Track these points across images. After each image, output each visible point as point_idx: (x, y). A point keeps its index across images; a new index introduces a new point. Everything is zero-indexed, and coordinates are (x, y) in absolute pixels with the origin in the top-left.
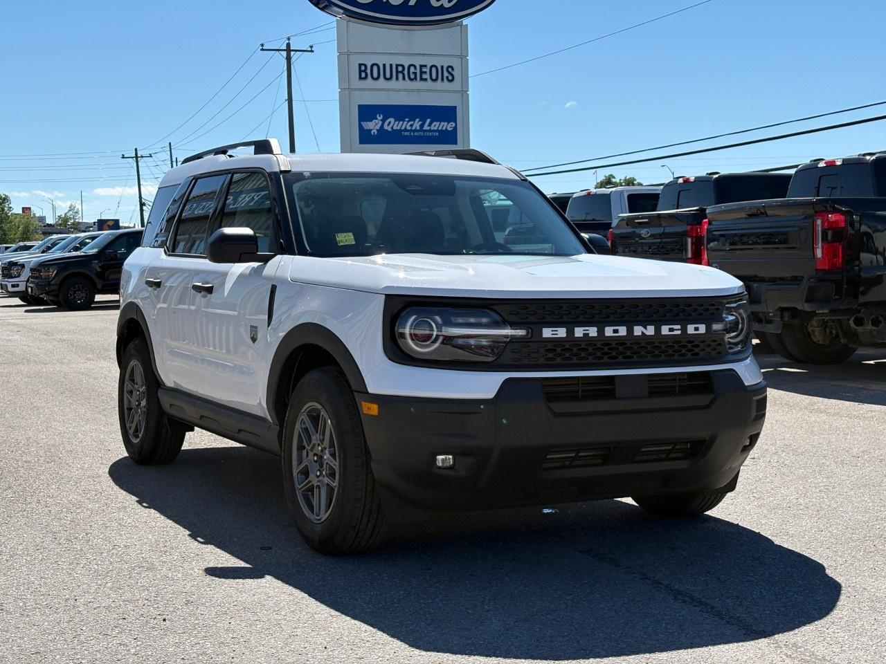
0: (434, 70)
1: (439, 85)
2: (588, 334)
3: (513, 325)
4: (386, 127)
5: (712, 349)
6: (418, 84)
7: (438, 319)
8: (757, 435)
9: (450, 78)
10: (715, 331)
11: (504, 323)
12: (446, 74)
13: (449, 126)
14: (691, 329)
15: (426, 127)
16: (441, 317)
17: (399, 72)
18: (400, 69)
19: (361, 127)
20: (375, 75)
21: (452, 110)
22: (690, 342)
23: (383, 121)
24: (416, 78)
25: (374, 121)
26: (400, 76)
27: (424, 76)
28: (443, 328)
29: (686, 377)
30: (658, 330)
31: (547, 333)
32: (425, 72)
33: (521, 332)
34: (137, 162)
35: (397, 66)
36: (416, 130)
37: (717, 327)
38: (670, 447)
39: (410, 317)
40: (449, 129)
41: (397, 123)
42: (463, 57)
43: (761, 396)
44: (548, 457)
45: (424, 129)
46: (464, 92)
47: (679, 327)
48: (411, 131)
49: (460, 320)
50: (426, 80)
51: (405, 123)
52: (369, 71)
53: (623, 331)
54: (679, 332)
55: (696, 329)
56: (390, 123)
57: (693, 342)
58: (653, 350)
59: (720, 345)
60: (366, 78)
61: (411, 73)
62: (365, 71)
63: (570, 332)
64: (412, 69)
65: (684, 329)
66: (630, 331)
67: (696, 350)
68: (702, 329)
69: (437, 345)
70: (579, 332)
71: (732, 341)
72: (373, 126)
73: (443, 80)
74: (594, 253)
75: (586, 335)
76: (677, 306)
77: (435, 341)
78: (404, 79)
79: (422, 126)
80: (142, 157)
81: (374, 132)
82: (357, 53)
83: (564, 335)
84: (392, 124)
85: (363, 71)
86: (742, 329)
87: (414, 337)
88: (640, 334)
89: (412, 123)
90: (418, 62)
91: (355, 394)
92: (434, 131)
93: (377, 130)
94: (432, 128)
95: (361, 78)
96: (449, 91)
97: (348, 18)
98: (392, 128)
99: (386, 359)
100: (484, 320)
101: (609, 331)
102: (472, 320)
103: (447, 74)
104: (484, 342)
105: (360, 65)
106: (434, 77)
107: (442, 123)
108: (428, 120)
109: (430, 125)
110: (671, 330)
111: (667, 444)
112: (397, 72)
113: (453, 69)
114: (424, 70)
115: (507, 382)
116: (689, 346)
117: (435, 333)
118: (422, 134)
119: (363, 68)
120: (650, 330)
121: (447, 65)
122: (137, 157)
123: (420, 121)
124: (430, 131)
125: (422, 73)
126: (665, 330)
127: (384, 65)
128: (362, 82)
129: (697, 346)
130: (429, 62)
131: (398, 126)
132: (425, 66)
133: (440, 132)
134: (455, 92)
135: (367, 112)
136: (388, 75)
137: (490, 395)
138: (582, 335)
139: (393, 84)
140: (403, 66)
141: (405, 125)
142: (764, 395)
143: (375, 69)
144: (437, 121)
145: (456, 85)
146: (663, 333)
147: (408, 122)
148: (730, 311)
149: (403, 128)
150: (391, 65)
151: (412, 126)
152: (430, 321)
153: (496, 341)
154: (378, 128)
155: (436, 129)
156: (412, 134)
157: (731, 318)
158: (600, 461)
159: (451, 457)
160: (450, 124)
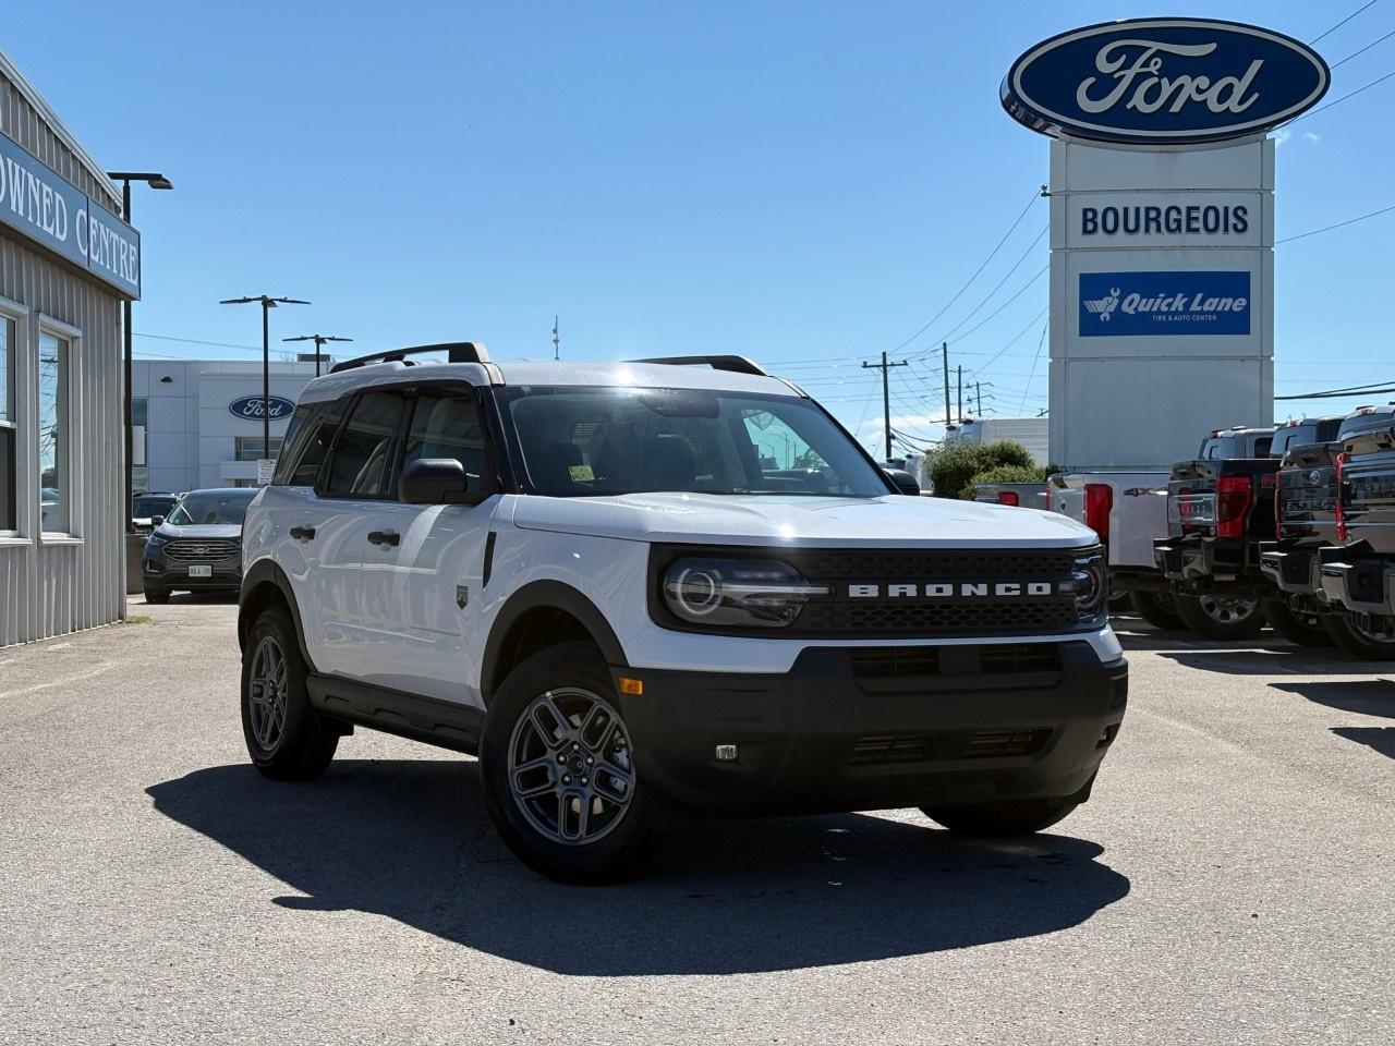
0: (1211, 215)
1: (1219, 238)
2: (905, 593)
3: (813, 581)
4: (1125, 308)
5: (1057, 614)
6: (1184, 238)
7: (716, 573)
8: (1117, 726)
9: (1240, 226)
10: (1063, 592)
11: (802, 580)
12: (1232, 220)
13: (1238, 305)
14: (1032, 589)
15: (1195, 307)
16: (720, 571)
17: (1152, 219)
18: (1153, 214)
19: (1083, 309)
20: (1110, 226)
21: (1244, 278)
22: (1031, 605)
23: (1121, 299)
24: (1179, 228)
25: (1106, 299)
26: (1153, 226)
27: (1194, 225)
28: (724, 585)
29: (1026, 650)
30: (992, 590)
31: (855, 591)
32: (1197, 219)
33: (823, 590)
34: (885, 372)
35: (1148, 210)
36: (1177, 312)
37: (1065, 587)
38: (1006, 741)
39: (681, 572)
40: (1235, 309)
41: (1144, 301)
42: (1265, 192)
43: (1120, 677)
44: (856, 749)
45: (1191, 309)
46: (1264, 249)
47: (1017, 586)
48: (1168, 313)
49: (745, 575)
50: (1197, 230)
51: (1159, 301)
52: (1099, 220)
53: (948, 590)
54: (1018, 593)
55: (1039, 589)
56: (1132, 301)
57: (1035, 605)
58: (985, 614)
59: (1068, 609)
60: (1095, 230)
61: (1171, 221)
62: (1093, 220)
63: (883, 591)
64: (1173, 215)
65: (1024, 589)
66: (957, 590)
67: (1039, 616)
68: (1047, 589)
69: (715, 607)
70: (894, 591)
71: (1082, 606)
72: (1104, 307)
73: (1226, 229)
74: (898, 493)
75: (903, 595)
76: (1015, 559)
77: (711, 603)
78: (1159, 230)
79: (1187, 305)
80: (893, 365)
81: (1105, 316)
82: (1081, 192)
83: (876, 594)
84: (1135, 304)
85: (1091, 221)
86: (1095, 593)
87: (690, 597)
88: (969, 594)
89: (1170, 300)
90: (1183, 202)
91: (611, 668)
92: (1209, 312)
93: (1110, 313)
94: (1206, 308)
95: (1085, 231)
96: (1238, 248)
97: (1070, 137)
98: (1136, 309)
99: (651, 623)
100: (776, 575)
101: (931, 590)
102: (760, 575)
103: (1237, 221)
104: (775, 603)
105: (1085, 211)
106: (1211, 225)
107: (1224, 300)
108: (1200, 296)
109: (1202, 303)
110: (1008, 590)
111: (1005, 735)
112: (1148, 220)
113: (1245, 212)
114: (1194, 214)
115: (806, 652)
116: (1014, 610)
117: (713, 592)
118: (1187, 318)
119: (1090, 215)
120: (982, 590)
121: (1235, 206)
122: (885, 365)
123: (1184, 297)
124: (1202, 312)
125: (1190, 219)
126: (1000, 590)
127: (1126, 210)
128: (1087, 237)
129: (1040, 610)
130: (1203, 201)
131: (1145, 306)
132: (1197, 208)
133: (1221, 314)
134: (1249, 248)
135: (1093, 286)
136: (1131, 226)
137: (785, 667)
138: (897, 595)
139: (1140, 239)
140: (1158, 210)
141: (1160, 304)
142: (1124, 676)
143: (1111, 216)
144: (1214, 297)
145: (1251, 237)
146: (998, 593)
147: (1164, 299)
148: (1081, 568)
149: (1155, 309)
150: (1137, 210)
151: (1169, 305)
152: (706, 575)
153: (791, 601)
154: (1112, 310)
155: (1212, 309)
156: (1170, 318)
157: (1082, 576)
158: (920, 755)
159: (734, 747)
160: (1237, 303)
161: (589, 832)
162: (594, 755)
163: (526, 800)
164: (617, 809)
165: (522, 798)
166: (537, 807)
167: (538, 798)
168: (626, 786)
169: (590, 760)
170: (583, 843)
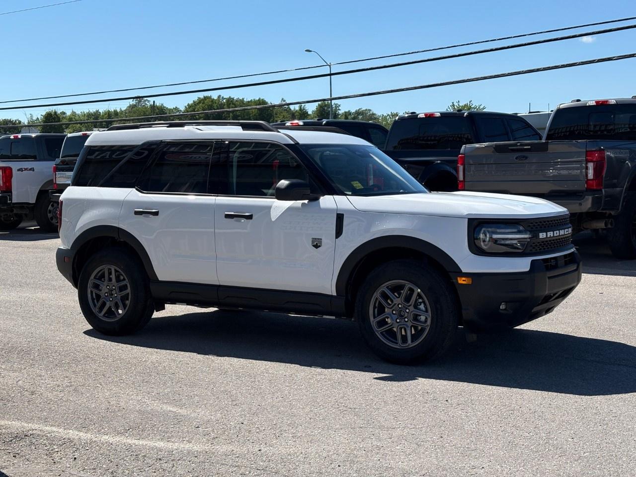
2: (551, 235)
3: (530, 232)
11: (525, 232)
31: (541, 235)
53: (558, 233)
63: (547, 235)
69: (490, 245)
83: (545, 236)
88: (561, 234)
99: (471, 253)
101: (555, 234)
115: (533, 262)
137: (527, 269)
159: (505, 303)
161: (412, 341)
162: (409, 308)
163: (381, 333)
164: (423, 330)
165: (379, 332)
166: (386, 335)
167: (385, 331)
168: (426, 318)
169: (407, 311)
170: (411, 346)
